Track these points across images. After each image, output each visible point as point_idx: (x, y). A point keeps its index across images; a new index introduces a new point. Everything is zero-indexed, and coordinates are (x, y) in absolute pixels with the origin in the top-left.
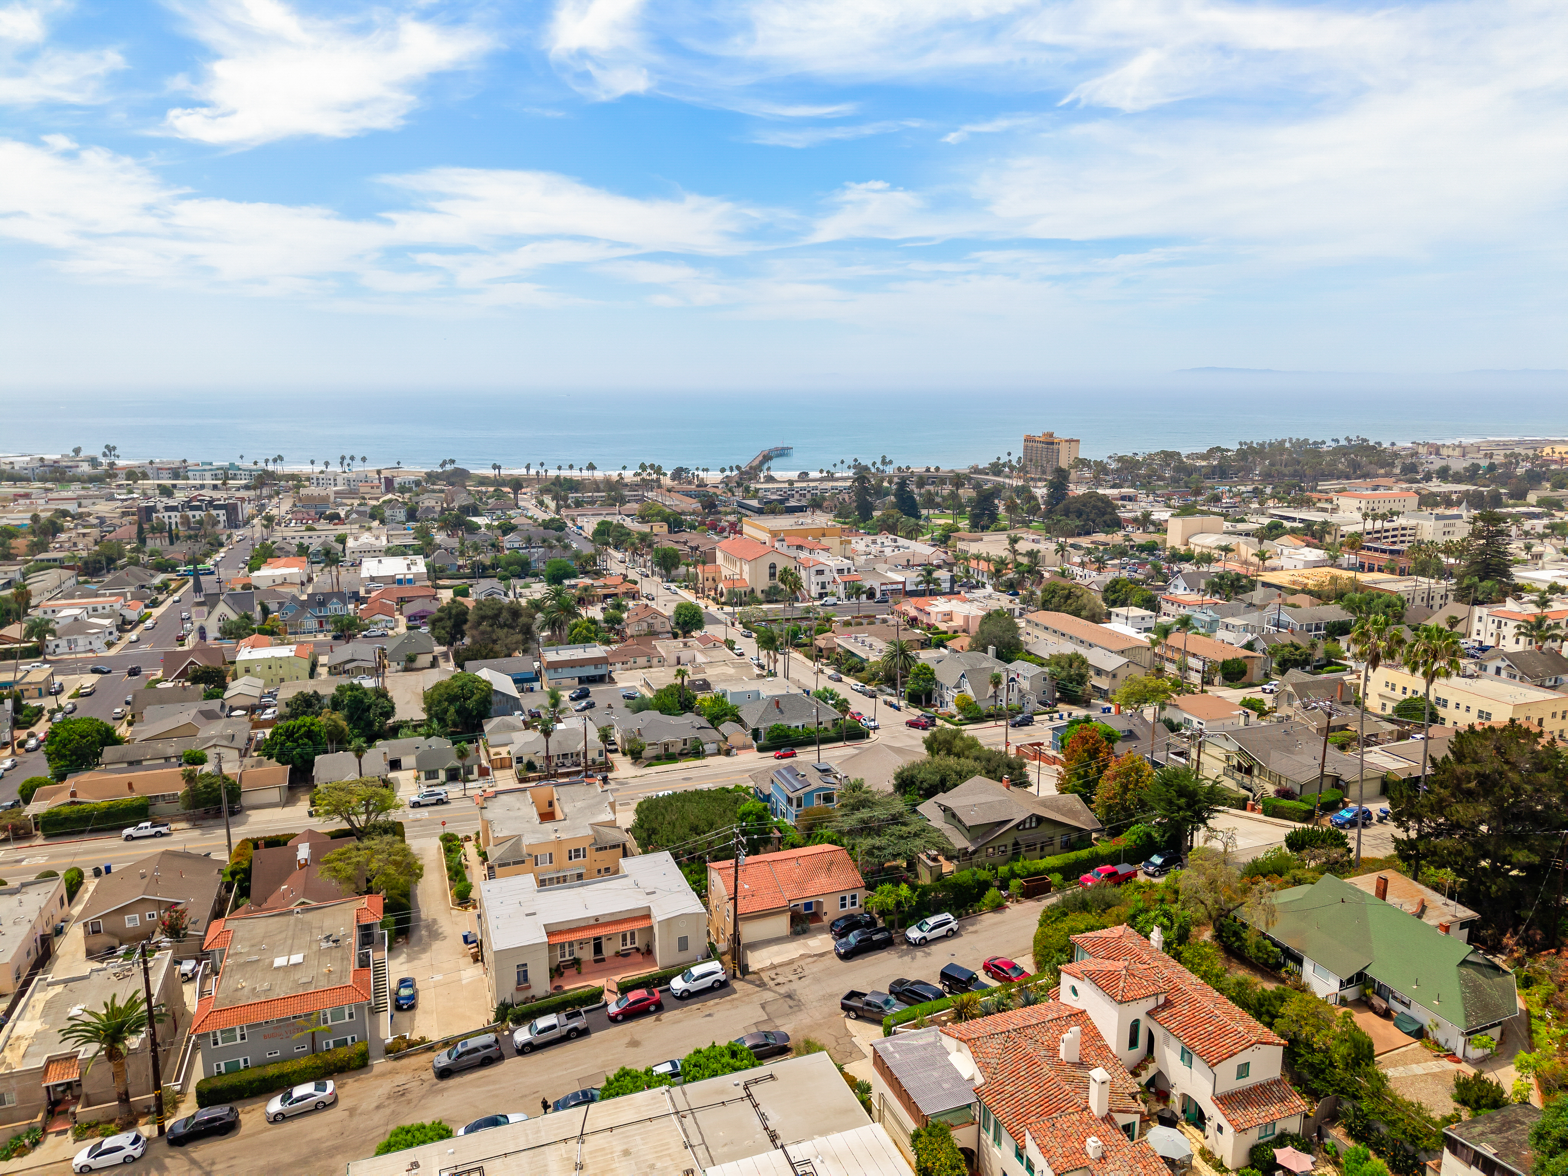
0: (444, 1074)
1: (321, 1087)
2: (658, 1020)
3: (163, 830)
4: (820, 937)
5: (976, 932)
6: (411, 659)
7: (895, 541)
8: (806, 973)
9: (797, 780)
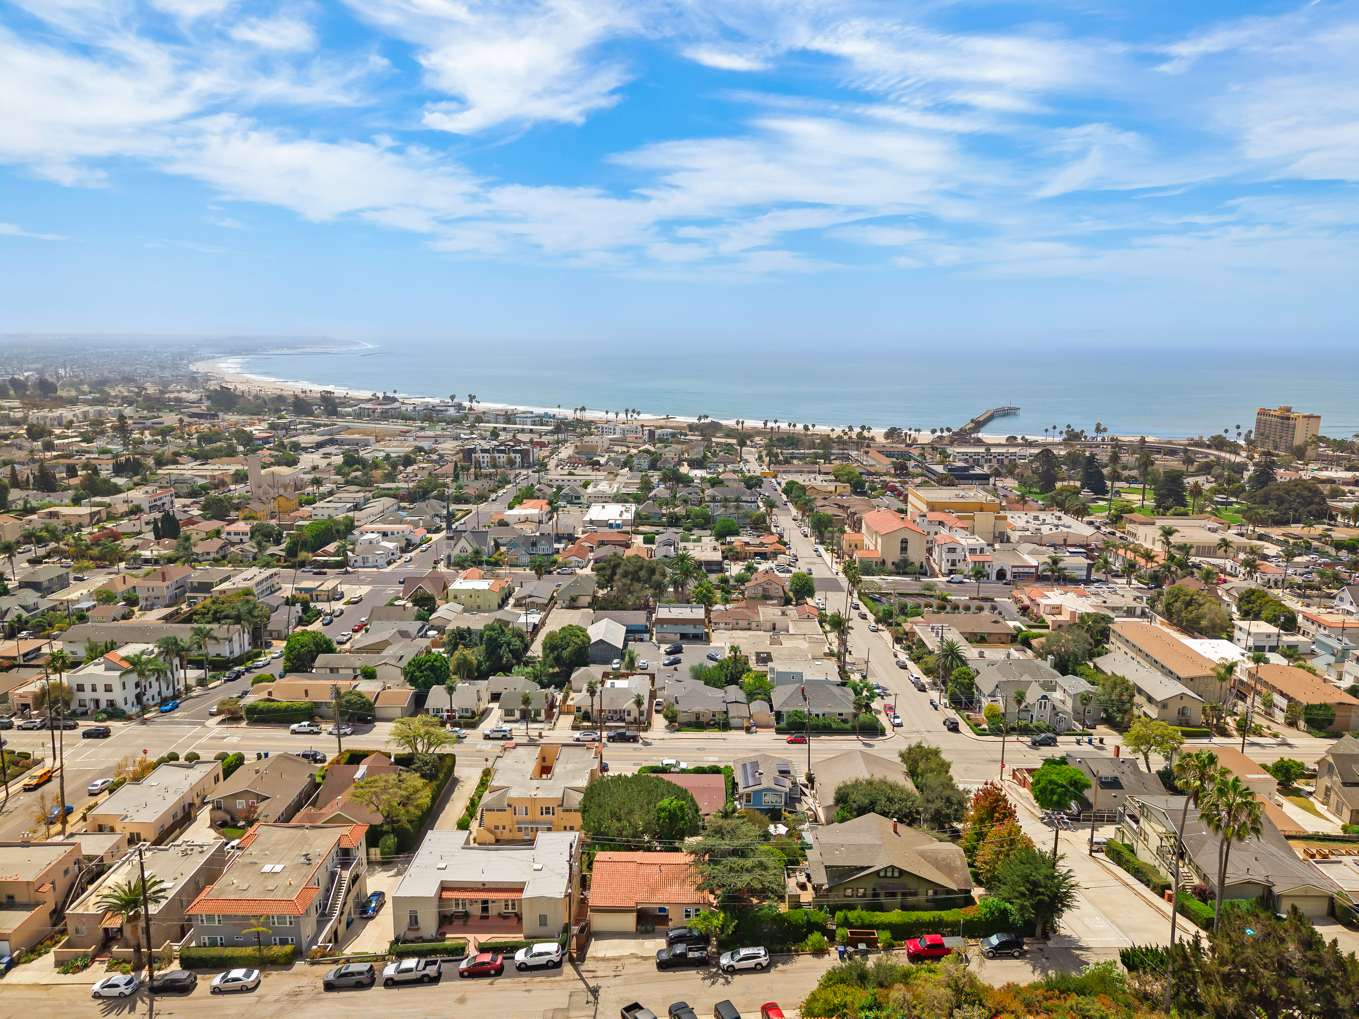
0: (329, 987)
1: (247, 975)
2: (492, 984)
3: (315, 729)
4: (658, 940)
5: (783, 971)
6: (573, 600)
7: (1059, 518)
8: (623, 972)
9: (753, 776)
